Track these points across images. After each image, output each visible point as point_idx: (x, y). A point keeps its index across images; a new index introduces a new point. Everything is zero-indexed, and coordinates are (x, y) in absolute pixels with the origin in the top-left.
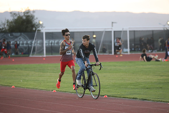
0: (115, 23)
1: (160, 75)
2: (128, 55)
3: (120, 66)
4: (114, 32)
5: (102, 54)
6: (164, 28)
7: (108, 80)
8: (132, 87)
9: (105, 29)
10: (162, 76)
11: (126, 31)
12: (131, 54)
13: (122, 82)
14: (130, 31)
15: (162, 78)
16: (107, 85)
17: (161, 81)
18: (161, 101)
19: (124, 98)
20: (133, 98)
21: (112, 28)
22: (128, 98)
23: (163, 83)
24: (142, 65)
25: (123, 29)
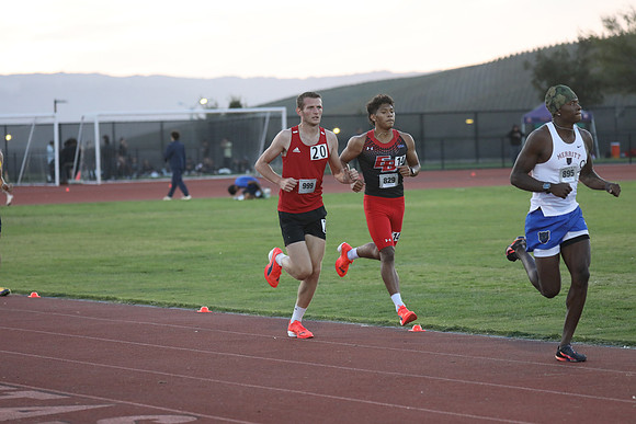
0: (63, 102)
1: (178, 238)
2: (96, 185)
3: (75, 215)
4: (60, 125)
5: (27, 185)
6: (192, 114)
7: (41, 253)
8: (104, 268)
9: (36, 118)
10: (184, 239)
11: (93, 124)
12: (104, 182)
13: (80, 257)
14: (100, 124)
15: (183, 245)
16: (40, 266)
17: (181, 252)
18: (181, 305)
19: (83, 297)
20: (107, 299)
21: (53, 117)
22: (92, 297)
23: (187, 258)
24: (133, 212)
25: (83, 118)
